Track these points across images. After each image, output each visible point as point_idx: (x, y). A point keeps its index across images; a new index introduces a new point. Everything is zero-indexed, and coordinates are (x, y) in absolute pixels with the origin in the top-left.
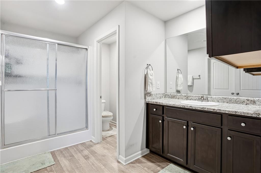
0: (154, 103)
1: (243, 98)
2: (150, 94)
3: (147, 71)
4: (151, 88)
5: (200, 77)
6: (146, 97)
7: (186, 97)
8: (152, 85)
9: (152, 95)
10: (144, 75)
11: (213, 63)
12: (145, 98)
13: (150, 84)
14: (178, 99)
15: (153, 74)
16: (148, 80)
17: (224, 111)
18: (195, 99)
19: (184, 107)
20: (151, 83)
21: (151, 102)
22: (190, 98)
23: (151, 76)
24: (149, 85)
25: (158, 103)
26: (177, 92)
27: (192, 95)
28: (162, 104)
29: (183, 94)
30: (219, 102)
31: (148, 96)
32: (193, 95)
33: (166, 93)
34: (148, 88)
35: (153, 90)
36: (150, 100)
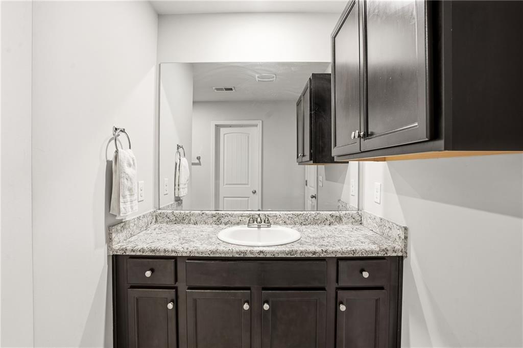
0: (144, 254)
1: (325, 212)
2: (122, 224)
3: (117, 152)
4: (128, 204)
5: (200, 161)
6: (114, 235)
7: (216, 218)
8: (131, 195)
9: (127, 226)
10: (106, 163)
11: (224, 135)
12: (109, 240)
13: (127, 193)
14: (196, 223)
15: (133, 161)
16: (122, 180)
17: (334, 253)
18: (238, 221)
19: (242, 255)
20: (130, 190)
21: (133, 251)
22: (226, 220)
23: (130, 165)
24: (124, 197)
25: (159, 251)
26: (176, 201)
27: (230, 212)
28: (174, 254)
29: (207, 212)
30: (287, 224)
31: (117, 231)
32: (233, 212)
33: (159, 211)
34: (122, 206)
35: (134, 209)
36: (128, 243)
